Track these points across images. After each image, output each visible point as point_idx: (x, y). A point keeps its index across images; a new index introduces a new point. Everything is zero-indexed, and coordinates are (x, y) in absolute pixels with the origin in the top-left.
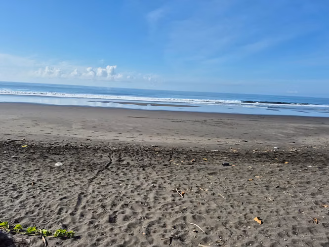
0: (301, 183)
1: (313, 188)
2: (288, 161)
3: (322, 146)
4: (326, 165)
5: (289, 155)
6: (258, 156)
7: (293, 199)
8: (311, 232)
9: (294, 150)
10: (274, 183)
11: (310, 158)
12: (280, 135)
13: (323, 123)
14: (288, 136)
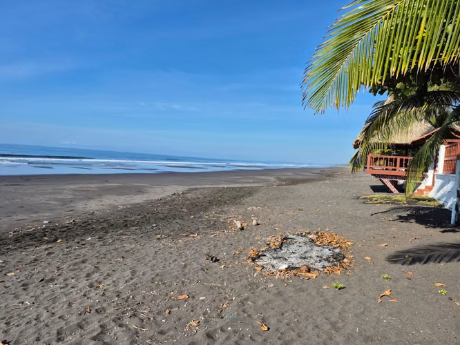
0: (75, 264)
1: (88, 267)
2: (62, 238)
3: (104, 210)
4: (107, 233)
5: (64, 230)
6: (17, 240)
7: (62, 290)
8: (81, 327)
9: (71, 221)
10: (38, 276)
11: (91, 227)
12: (53, 202)
13: (106, 182)
14: (64, 202)
